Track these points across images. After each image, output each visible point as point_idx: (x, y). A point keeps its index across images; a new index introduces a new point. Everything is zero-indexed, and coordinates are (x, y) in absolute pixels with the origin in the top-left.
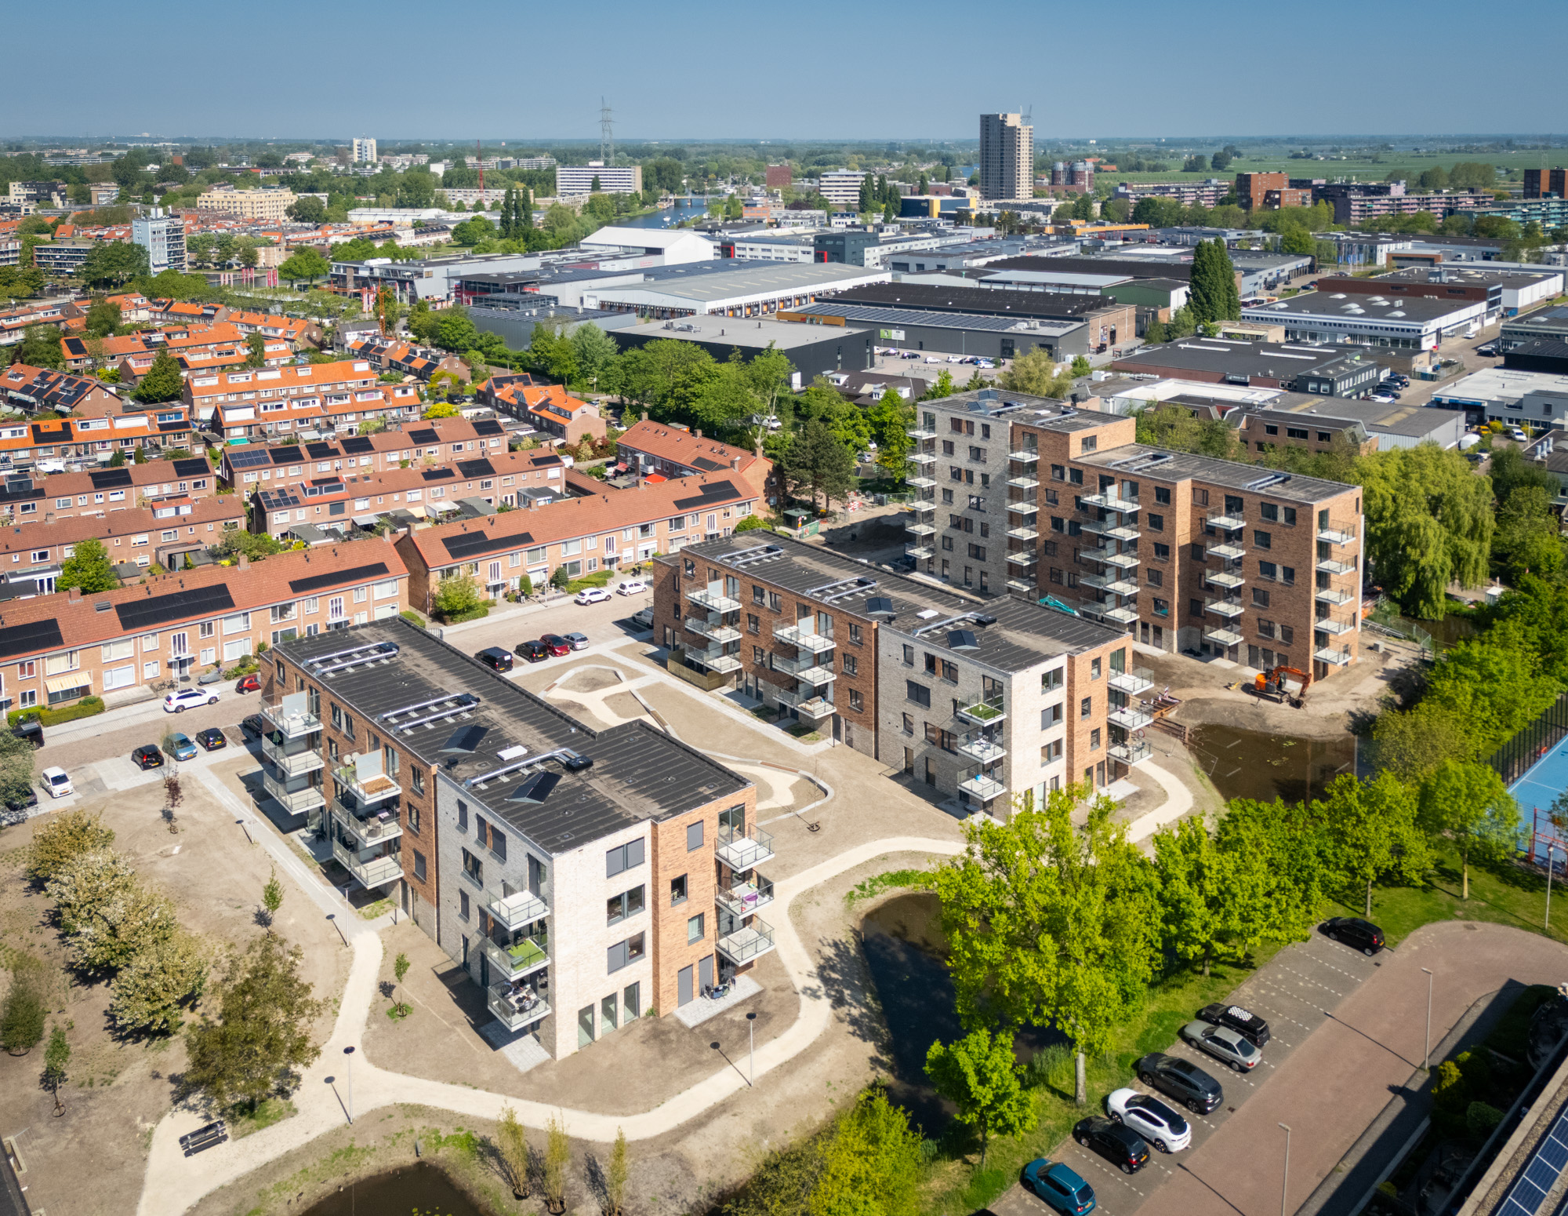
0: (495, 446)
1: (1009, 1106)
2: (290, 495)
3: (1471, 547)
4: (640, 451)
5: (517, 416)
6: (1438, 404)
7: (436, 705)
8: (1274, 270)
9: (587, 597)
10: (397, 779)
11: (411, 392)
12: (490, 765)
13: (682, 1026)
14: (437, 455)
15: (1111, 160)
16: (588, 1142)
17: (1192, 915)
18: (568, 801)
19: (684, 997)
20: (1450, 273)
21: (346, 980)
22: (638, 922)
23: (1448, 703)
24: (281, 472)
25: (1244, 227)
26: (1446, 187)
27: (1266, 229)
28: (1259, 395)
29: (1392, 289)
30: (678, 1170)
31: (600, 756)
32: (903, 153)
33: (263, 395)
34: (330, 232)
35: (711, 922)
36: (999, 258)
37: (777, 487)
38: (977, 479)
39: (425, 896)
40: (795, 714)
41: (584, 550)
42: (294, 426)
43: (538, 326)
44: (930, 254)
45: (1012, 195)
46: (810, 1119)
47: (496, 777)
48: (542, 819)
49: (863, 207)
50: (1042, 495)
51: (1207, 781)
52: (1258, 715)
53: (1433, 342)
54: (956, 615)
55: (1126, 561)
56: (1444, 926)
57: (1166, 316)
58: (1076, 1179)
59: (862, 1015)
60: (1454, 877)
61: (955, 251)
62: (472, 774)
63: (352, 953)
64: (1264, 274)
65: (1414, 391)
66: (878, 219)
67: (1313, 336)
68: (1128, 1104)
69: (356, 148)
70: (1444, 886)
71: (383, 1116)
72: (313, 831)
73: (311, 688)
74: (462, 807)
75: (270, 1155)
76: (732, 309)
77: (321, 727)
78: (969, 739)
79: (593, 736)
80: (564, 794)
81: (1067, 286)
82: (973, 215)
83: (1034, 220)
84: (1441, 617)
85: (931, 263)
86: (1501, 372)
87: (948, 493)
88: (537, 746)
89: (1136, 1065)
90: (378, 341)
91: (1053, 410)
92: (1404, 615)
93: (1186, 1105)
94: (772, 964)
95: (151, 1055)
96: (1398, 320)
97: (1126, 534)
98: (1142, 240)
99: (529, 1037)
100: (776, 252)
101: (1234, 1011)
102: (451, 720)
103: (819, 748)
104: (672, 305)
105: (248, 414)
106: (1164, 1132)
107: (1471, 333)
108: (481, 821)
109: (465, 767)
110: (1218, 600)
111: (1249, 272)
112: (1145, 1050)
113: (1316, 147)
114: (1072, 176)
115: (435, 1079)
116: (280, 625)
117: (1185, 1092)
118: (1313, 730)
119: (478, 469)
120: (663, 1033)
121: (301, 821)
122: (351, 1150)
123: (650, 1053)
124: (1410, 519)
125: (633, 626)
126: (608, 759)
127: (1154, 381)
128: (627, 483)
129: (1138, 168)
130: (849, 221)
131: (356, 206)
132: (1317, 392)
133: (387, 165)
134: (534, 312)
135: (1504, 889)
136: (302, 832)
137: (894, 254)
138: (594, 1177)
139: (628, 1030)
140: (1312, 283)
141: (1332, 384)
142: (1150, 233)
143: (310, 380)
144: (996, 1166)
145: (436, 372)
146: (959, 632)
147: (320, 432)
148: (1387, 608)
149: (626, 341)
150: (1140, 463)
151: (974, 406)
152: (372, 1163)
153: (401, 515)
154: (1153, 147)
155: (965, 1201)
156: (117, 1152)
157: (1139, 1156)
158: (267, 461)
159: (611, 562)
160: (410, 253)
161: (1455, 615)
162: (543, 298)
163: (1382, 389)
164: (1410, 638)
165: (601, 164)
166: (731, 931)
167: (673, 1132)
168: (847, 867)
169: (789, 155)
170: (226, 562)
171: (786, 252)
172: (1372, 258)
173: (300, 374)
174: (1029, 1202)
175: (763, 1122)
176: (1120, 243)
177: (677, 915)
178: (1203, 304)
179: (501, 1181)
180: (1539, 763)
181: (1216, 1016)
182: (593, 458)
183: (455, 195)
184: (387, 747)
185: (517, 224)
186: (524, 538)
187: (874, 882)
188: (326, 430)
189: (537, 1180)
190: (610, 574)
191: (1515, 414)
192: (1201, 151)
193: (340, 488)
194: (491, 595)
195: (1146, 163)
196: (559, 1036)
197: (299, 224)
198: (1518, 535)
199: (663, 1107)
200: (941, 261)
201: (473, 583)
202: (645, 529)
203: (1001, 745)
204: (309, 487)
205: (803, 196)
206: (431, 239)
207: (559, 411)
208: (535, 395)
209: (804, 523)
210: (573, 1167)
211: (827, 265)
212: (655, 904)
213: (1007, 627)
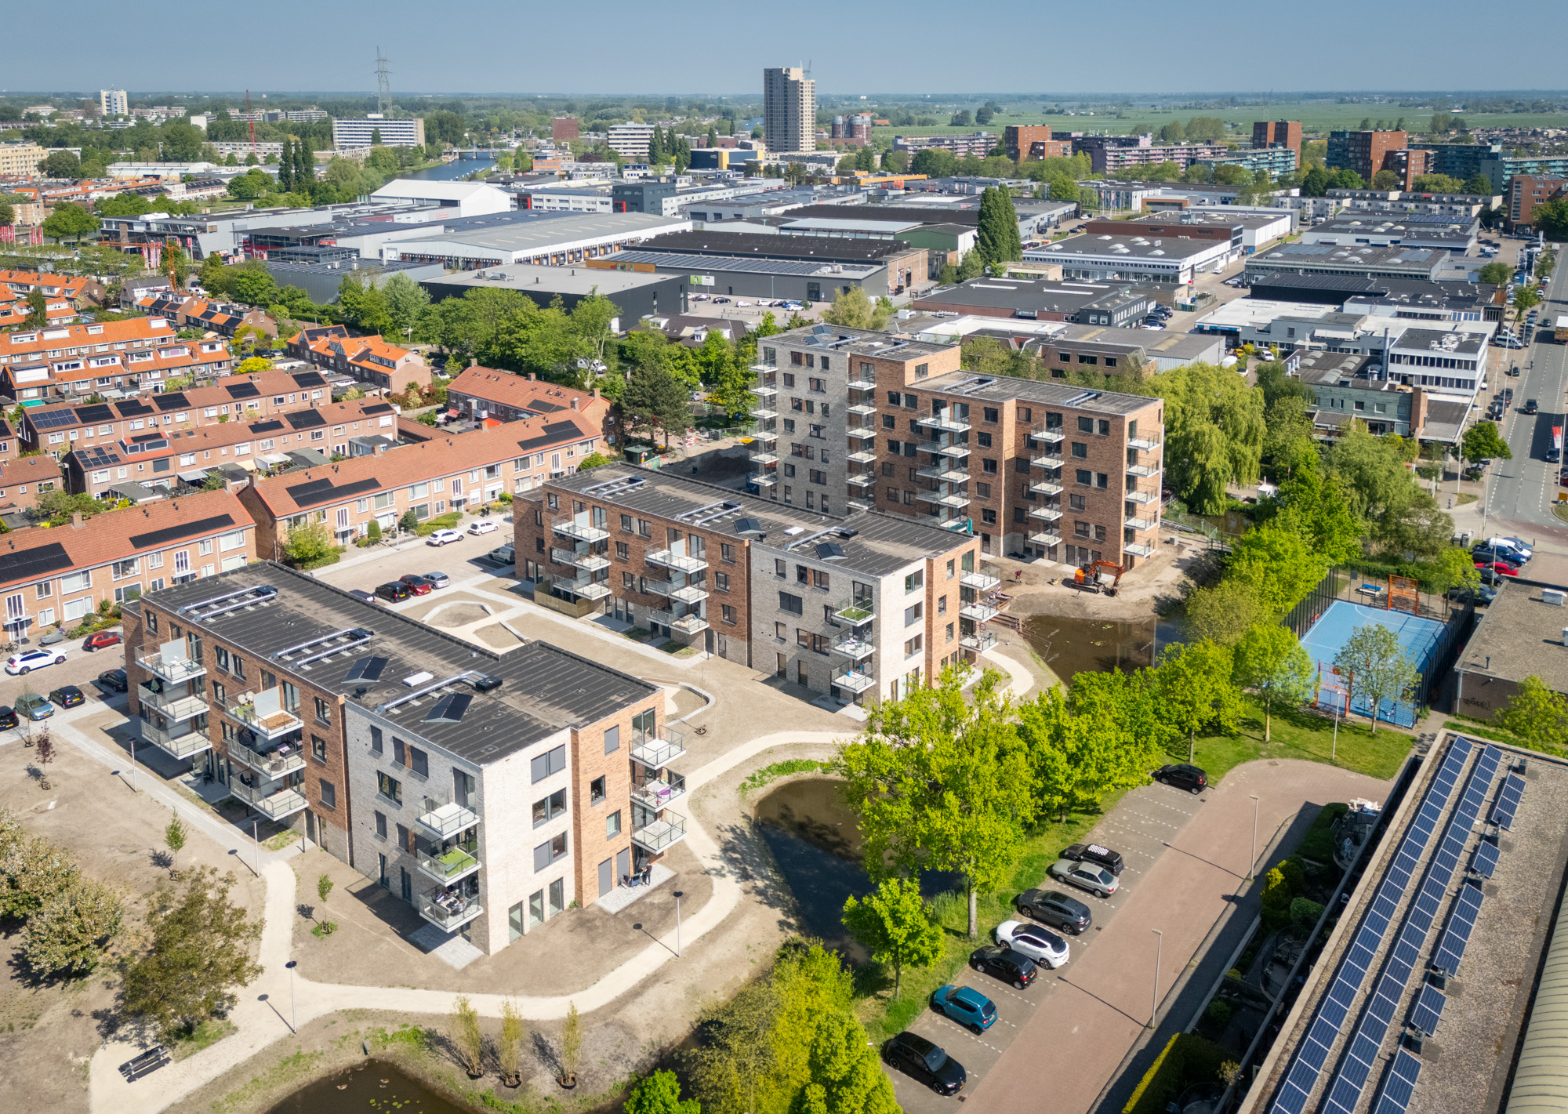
0: (319, 397)
1: (922, 943)
2: (108, 453)
3: (1247, 451)
4: (472, 397)
5: (335, 368)
6: (1200, 330)
7: (329, 641)
8: (1045, 215)
9: (440, 539)
10: (298, 715)
11: (219, 347)
12: (398, 692)
13: (606, 913)
14: (259, 408)
15: (883, 115)
16: (532, 1022)
17: (1055, 770)
18: (484, 718)
19: (605, 888)
20: (1198, 216)
21: (263, 907)
22: (562, 823)
23: (1245, 579)
24: (90, 432)
25: (1013, 177)
26: (1184, 139)
27: (1034, 179)
28: (1050, 328)
29: (1151, 230)
30: (621, 1035)
31: (508, 675)
32: (683, 108)
33: (51, 355)
34: (91, 188)
35: (626, 818)
36: (795, 206)
37: (615, 426)
38: (817, 408)
39: (335, 822)
40: (667, 631)
41: (431, 494)
42: (93, 386)
43: (345, 278)
44: (726, 203)
45: (796, 148)
46: (736, 978)
47: (406, 702)
48: (462, 736)
49: (653, 159)
50: (880, 421)
51: (1042, 663)
52: (1079, 605)
53: (1189, 278)
54: (821, 530)
55: (957, 476)
56: (1252, 764)
57: (956, 258)
58: (981, 997)
59: (767, 886)
60: (1255, 725)
61: (750, 201)
62: (382, 701)
63: (264, 882)
64: (1037, 219)
65: (1177, 320)
66: (670, 171)
67: (1086, 274)
68: (1014, 933)
69: (104, 100)
70: (1249, 733)
71: (326, 1023)
72: (197, 776)
73: (190, 634)
74: (376, 733)
75: (216, 1071)
76: (538, 259)
77: (204, 671)
78: (841, 640)
79: (496, 659)
80: (479, 712)
81: (862, 232)
82: (762, 166)
83: (819, 171)
84: (1222, 513)
85: (728, 213)
86: (1250, 301)
87: (790, 424)
88: (441, 672)
89: (1015, 901)
90: (171, 297)
91: (885, 342)
92: (1190, 512)
93: (1061, 929)
94: (681, 853)
95: (70, 996)
96: (1158, 257)
97: (958, 452)
98: (923, 190)
99: (459, 938)
100: (573, 202)
101: (1093, 849)
102: (347, 654)
103: (693, 662)
104: (477, 256)
105: (41, 375)
106: (1048, 952)
107: (1218, 269)
108: (398, 744)
109: (373, 695)
110: (1039, 506)
111: (1024, 217)
112: (1021, 888)
113: (1066, 104)
114: (851, 129)
115: (372, 985)
116: (124, 582)
117: (1060, 918)
118: (1127, 614)
119: (307, 419)
120: (588, 921)
121: (186, 766)
122: (298, 1057)
123: (579, 939)
124: (1197, 428)
125: (490, 563)
126: (515, 678)
127: (954, 318)
128: (461, 429)
129: (908, 122)
130: (641, 173)
131: (114, 160)
132: (1097, 323)
133: (141, 118)
134: (337, 265)
135: (1296, 731)
136: (188, 777)
137: (691, 204)
138: (543, 1050)
139: (554, 922)
140: (1080, 227)
141: (1110, 315)
142: (930, 182)
143: (102, 339)
144: (907, 997)
145: (241, 327)
146: (827, 545)
147: (123, 390)
148: (1176, 507)
149: (438, 292)
150: (969, 388)
151: (811, 341)
152: (322, 1066)
153: (231, 469)
154: (920, 103)
155: (884, 1028)
156: (54, 1087)
157: (1029, 973)
158: (73, 420)
159: (459, 503)
160: (187, 208)
161: (1232, 510)
162: (343, 250)
163: (1150, 320)
164: (1198, 532)
165: (381, 116)
166: (645, 825)
167: (611, 1003)
168: (736, 762)
169: (570, 108)
170: (46, 524)
171: (584, 203)
172: (1128, 203)
173: (91, 332)
174: (939, 1022)
175: (693, 986)
176: (903, 192)
177: (596, 814)
178: (988, 247)
179: (453, 1066)
180: (1314, 628)
181: (1077, 854)
182: (421, 406)
183: (224, 149)
184: (284, 683)
185: (298, 178)
186: (371, 484)
187: (763, 773)
188: (130, 389)
189: (488, 1060)
190: (459, 516)
191: (1264, 338)
192: (967, 106)
193: (163, 444)
194: (340, 542)
195: (916, 118)
196: (491, 933)
197: (53, 180)
198: (1280, 438)
199: (599, 984)
200: (738, 211)
201: (322, 530)
202: (491, 470)
203: (870, 643)
204: (129, 444)
205: (591, 149)
206: (207, 193)
207: (381, 361)
208: (353, 347)
209: (647, 458)
210: (522, 1045)
211: (625, 215)
212: (577, 805)
213: (868, 538)
